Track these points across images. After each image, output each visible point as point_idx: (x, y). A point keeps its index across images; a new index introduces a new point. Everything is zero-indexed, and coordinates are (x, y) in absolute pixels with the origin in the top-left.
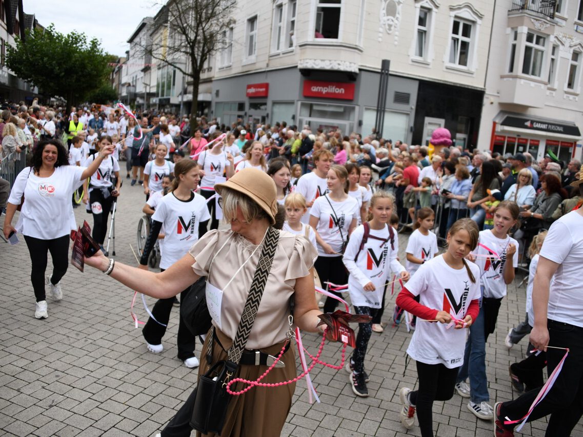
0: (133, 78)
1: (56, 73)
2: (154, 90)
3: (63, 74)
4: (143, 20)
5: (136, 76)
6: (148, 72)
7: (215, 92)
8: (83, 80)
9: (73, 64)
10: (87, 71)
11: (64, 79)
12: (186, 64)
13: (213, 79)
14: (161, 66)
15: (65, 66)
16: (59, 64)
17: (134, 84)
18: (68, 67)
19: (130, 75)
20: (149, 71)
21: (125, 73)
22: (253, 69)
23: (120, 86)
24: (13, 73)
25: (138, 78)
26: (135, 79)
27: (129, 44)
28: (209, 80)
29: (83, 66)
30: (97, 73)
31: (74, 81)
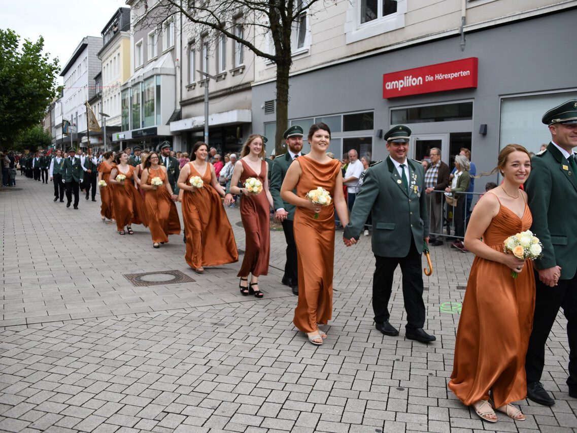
0: (72, 116)
2: (118, 122)
4: (83, 40)
5: (77, 113)
6: (96, 104)
7: (263, 105)
12: (175, 75)
13: (252, 85)
14: (129, 85)
17: (74, 122)
19: (66, 114)
20: (100, 101)
21: (60, 113)
22: (402, 39)
23: (53, 129)
25: (78, 115)
26: (74, 117)
27: (62, 77)
28: (241, 88)
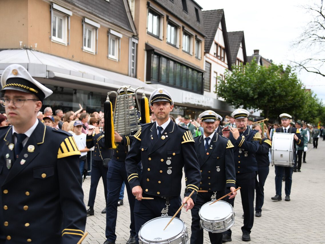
1: (250, 96)
3: (256, 97)
8: (274, 100)
9: (264, 88)
10: (276, 92)
11: (257, 101)
15: (258, 90)
16: (254, 90)
18: (260, 91)
24: (223, 100)
29: (274, 89)
30: (286, 93)
31: (266, 101)
